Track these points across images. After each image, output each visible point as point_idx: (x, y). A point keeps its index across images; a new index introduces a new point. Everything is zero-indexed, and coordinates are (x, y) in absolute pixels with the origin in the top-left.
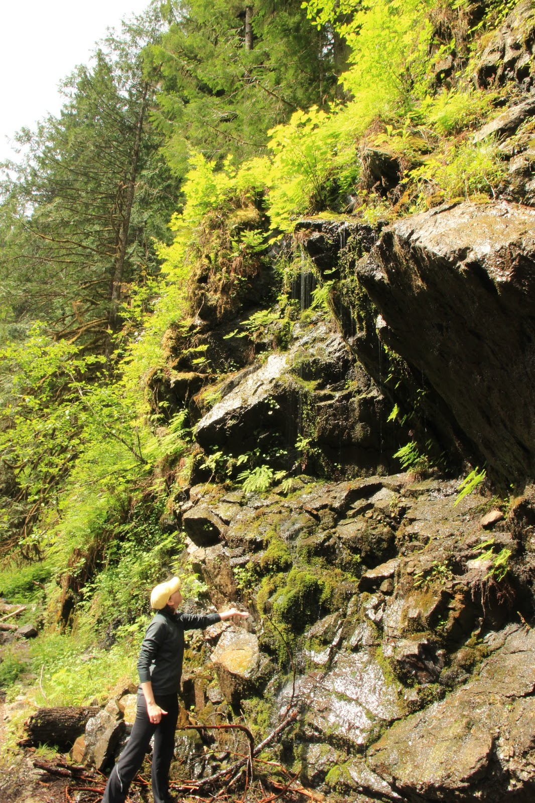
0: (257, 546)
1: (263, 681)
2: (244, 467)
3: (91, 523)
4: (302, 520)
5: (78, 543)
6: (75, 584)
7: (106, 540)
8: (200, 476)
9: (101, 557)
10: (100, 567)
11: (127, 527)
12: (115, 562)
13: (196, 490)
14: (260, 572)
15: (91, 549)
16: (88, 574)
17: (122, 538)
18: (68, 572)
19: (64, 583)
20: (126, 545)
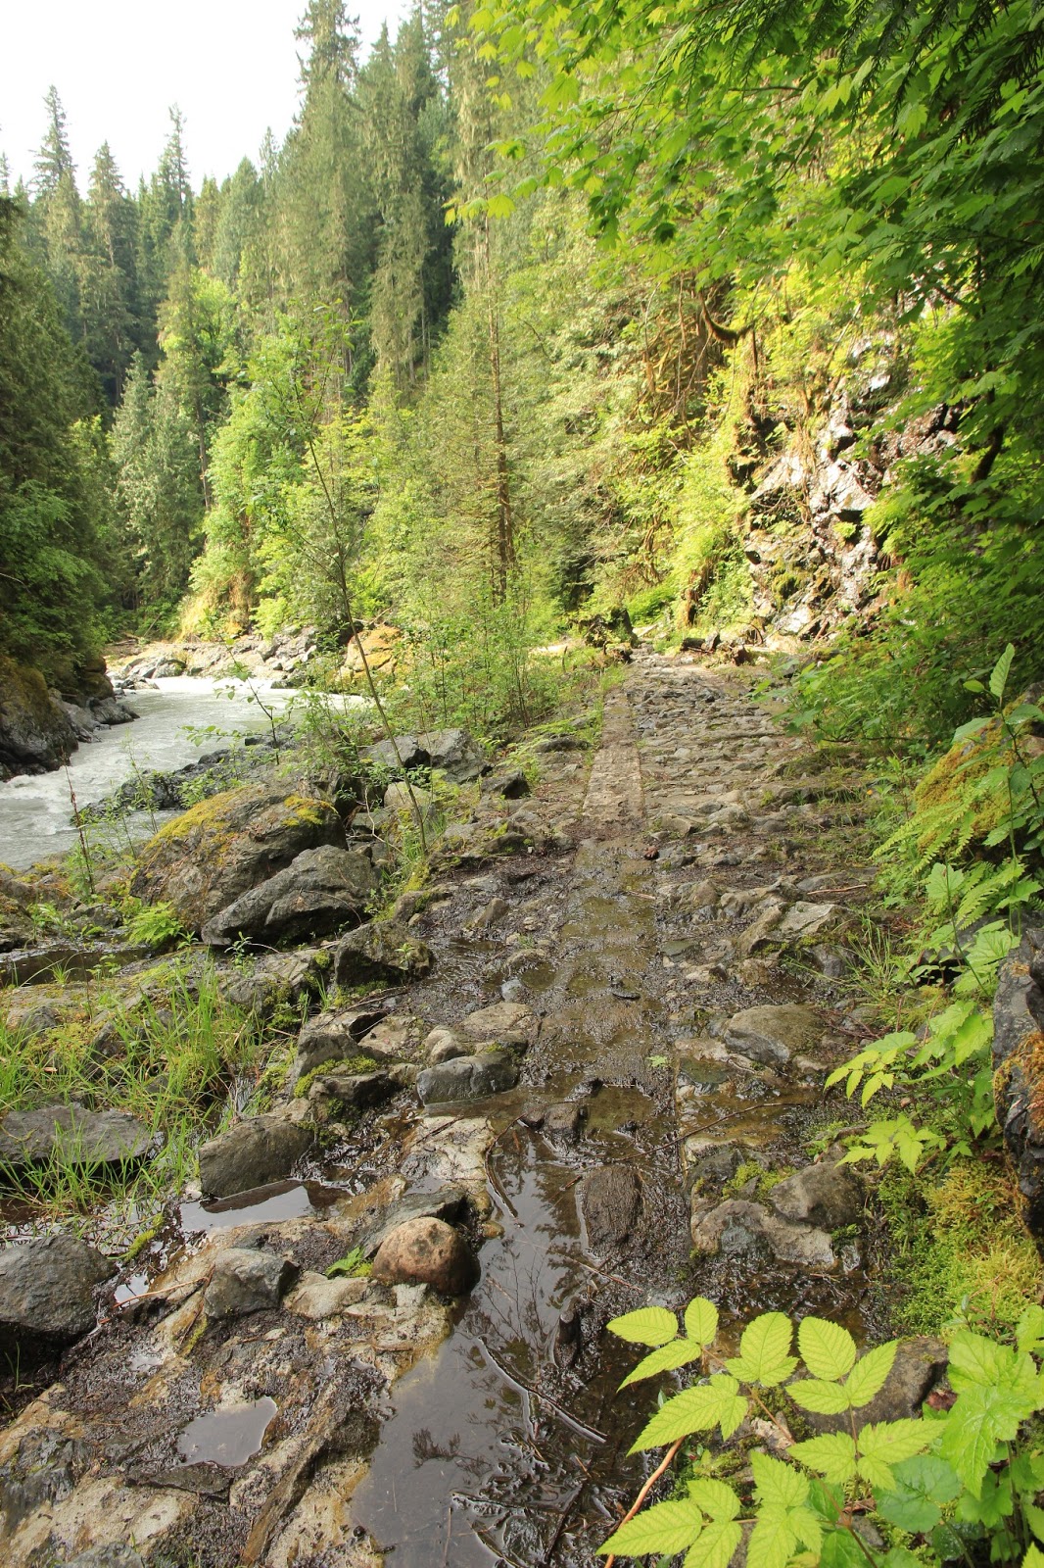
0: (772, 564)
1: (771, 618)
2: (774, 522)
3: (702, 549)
4: (795, 548)
5: (695, 565)
6: (695, 595)
7: (715, 561)
8: (754, 527)
9: (711, 574)
10: (712, 582)
11: (729, 551)
12: (723, 577)
13: (753, 534)
14: (775, 575)
15: (704, 569)
16: (704, 587)
17: (727, 559)
18: (689, 588)
19: (687, 596)
20: (729, 564)
